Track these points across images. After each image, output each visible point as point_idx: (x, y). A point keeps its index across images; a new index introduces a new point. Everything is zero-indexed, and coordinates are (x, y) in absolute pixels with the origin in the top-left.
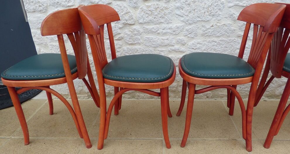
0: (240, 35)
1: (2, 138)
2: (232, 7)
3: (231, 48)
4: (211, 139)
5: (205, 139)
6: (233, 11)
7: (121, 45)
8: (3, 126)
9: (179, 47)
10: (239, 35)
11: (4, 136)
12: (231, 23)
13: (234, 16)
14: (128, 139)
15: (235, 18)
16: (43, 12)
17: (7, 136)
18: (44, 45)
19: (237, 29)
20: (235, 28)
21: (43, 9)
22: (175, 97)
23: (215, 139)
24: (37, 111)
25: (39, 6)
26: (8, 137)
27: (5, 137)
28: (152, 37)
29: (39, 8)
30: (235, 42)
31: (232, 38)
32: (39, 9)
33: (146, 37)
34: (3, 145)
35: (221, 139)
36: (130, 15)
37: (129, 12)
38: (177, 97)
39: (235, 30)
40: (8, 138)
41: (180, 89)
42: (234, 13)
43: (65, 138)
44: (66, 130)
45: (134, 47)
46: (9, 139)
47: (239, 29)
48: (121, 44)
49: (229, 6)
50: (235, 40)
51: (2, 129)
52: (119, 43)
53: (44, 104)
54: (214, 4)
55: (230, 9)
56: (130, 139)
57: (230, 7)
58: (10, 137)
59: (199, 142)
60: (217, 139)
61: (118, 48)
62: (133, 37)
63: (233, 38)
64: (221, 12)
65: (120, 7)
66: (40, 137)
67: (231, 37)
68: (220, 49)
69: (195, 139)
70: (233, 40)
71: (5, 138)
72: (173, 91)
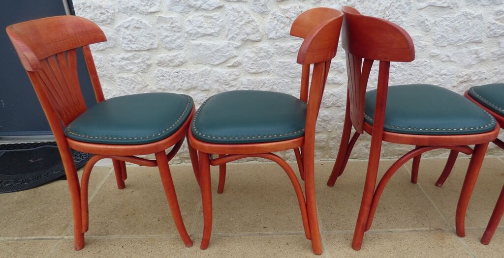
0: (435, 55)
1: (48, 239)
2: (424, 8)
3: (419, 76)
4: (400, 230)
5: (391, 230)
6: (426, 14)
7: (237, 76)
8: (46, 217)
9: (333, 76)
10: (432, 55)
11: (50, 236)
12: (420, 35)
13: (427, 23)
14: (262, 235)
15: (427, 27)
16: (107, 23)
17: (56, 235)
18: (108, 78)
19: (430, 44)
20: (427, 44)
21: (108, 18)
22: (323, 157)
23: (407, 229)
24: (98, 187)
25: (101, 13)
26: (58, 237)
27: (53, 237)
28: (289, 62)
29: (100, 17)
30: (425, 65)
31: (420, 60)
32: (100, 19)
33: (280, 61)
34: (51, 252)
35: (417, 229)
36: (255, 25)
37: (253, 21)
38: (327, 156)
39: (426, 46)
40: (59, 239)
41: (332, 145)
42: (427, 18)
43: (156, 235)
44: (154, 220)
45: (259, 78)
46: (60, 241)
47: (434, 45)
48: (237, 74)
49: (419, 8)
50: (425, 63)
51: (45, 222)
52: (233, 71)
53: (108, 175)
54: (395, 5)
55: (421, 12)
56: (265, 235)
57: (421, 9)
58: (61, 237)
59: (381, 236)
60: (411, 229)
61: (232, 80)
62: (258, 61)
63: (423, 60)
64: (406, 17)
65: (238, 12)
66: (113, 236)
67: (420, 58)
68: (400, 78)
69: (374, 230)
70: (423, 62)
71: (52, 239)
72: (320, 147)
